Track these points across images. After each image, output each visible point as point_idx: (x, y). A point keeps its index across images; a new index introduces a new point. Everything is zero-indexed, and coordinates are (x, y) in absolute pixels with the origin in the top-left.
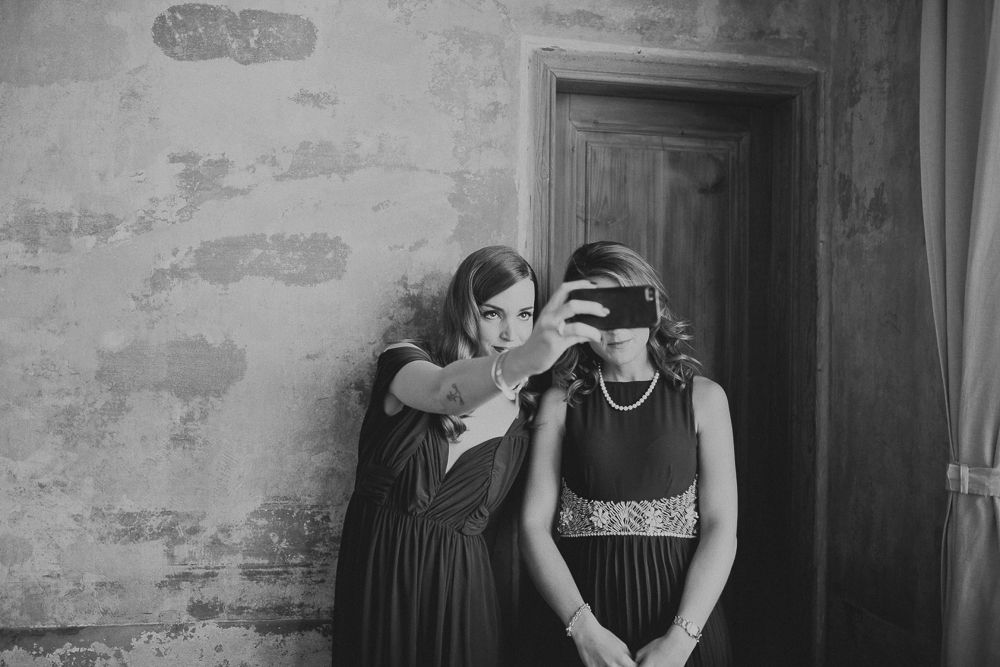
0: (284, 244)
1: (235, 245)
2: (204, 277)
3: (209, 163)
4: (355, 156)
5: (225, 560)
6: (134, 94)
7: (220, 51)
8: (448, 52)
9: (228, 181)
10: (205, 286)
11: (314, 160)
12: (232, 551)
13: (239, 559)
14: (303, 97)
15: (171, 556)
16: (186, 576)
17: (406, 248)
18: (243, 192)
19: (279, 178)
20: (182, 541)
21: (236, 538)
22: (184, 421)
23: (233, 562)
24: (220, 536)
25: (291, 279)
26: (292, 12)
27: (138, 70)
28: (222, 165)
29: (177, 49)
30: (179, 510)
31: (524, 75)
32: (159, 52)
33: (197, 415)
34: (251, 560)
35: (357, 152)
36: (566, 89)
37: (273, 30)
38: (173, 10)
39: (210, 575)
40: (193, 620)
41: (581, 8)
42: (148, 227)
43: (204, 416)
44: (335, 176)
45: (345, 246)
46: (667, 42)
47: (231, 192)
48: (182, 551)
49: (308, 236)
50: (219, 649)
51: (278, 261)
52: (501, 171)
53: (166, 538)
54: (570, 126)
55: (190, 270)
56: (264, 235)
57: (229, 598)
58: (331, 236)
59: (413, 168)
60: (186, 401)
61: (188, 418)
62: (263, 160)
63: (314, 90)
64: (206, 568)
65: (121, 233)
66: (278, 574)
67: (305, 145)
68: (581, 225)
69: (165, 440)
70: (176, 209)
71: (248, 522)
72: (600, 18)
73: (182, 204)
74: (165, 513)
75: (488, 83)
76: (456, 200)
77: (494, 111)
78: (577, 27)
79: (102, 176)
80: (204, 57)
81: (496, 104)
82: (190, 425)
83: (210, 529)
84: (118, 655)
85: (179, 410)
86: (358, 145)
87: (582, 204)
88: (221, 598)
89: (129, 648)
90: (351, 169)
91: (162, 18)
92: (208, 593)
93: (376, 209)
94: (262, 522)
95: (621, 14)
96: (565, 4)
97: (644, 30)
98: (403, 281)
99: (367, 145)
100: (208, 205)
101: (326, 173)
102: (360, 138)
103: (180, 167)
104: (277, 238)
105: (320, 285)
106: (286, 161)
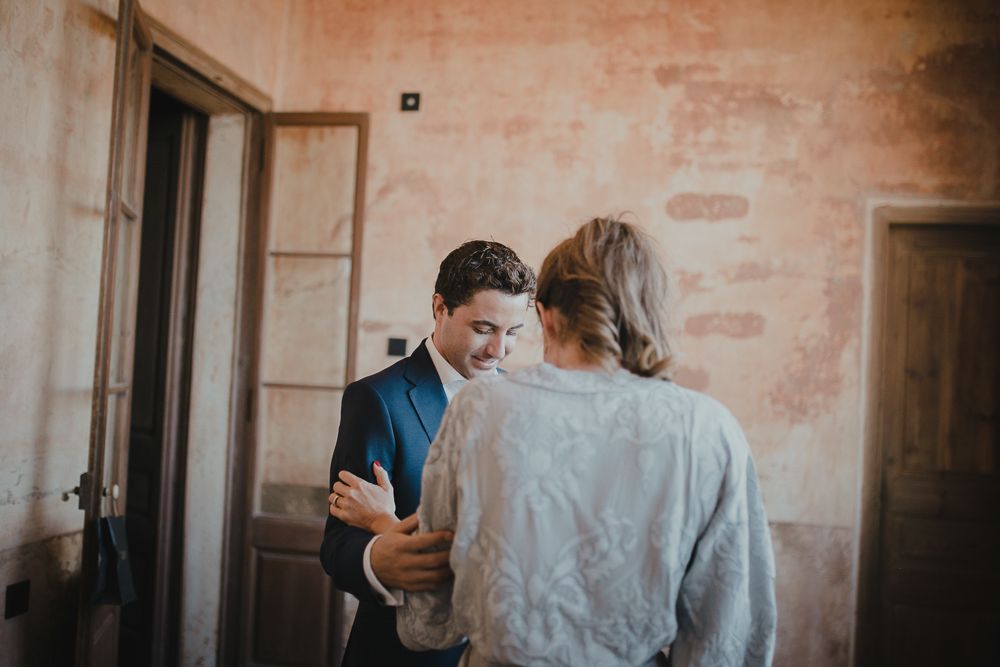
0: (731, 317)
1: (706, 318)
2: (690, 334)
3: (693, 275)
4: (770, 270)
7: (699, 216)
8: (824, 210)
9: (702, 284)
10: (690, 339)
11: (749, 272)
14: (744, 239)
17: (798, 319)
18: (710, 290)
19: (729, 282)
25: (735, 336)
26: (737, 194)
27: (658, 228)
28: (698, 276)
29: (678, 216)
31: (869, 221)
32: (669, 218)
35: (771, 267)
36: (894, 227)
37: (727, 204)
38: (675, 197)
41: (905, 181)
44: (759, 280)
45: (764, 319)
46: (959, 197)
47: (703, 290)
49: (744, 313)
51: (727, 326)
52: (854, 276)
54: (898, 246)
55: (683, 331)
56: (720, 313)
58: (756, 314)
59: (802, 276)
62: (720, 273)
63: (748, 235)
67: (743, 265)
68: (905, 305)
72: (916, 186)
73: (679, 296)
75: (846, 227)
76: (828, 293)
77: (849, 243)
78: (902, 192)
80: (690, 219)
81: (851, 239)
86: (772, 263)
87: (905, 291)
90: (768, 277)
91: (670, 201)
93: (781, 298)
95: (930, 182)
96: (894, 178)
97: (946, 191)
98: (796, 338)
99: (777, 263)
100: (692, 297)
101: (754, 279)
102: (773, 260)
103: (678, 277)
104: (727, 315)
105: (750, 340)
106: (733, 274)
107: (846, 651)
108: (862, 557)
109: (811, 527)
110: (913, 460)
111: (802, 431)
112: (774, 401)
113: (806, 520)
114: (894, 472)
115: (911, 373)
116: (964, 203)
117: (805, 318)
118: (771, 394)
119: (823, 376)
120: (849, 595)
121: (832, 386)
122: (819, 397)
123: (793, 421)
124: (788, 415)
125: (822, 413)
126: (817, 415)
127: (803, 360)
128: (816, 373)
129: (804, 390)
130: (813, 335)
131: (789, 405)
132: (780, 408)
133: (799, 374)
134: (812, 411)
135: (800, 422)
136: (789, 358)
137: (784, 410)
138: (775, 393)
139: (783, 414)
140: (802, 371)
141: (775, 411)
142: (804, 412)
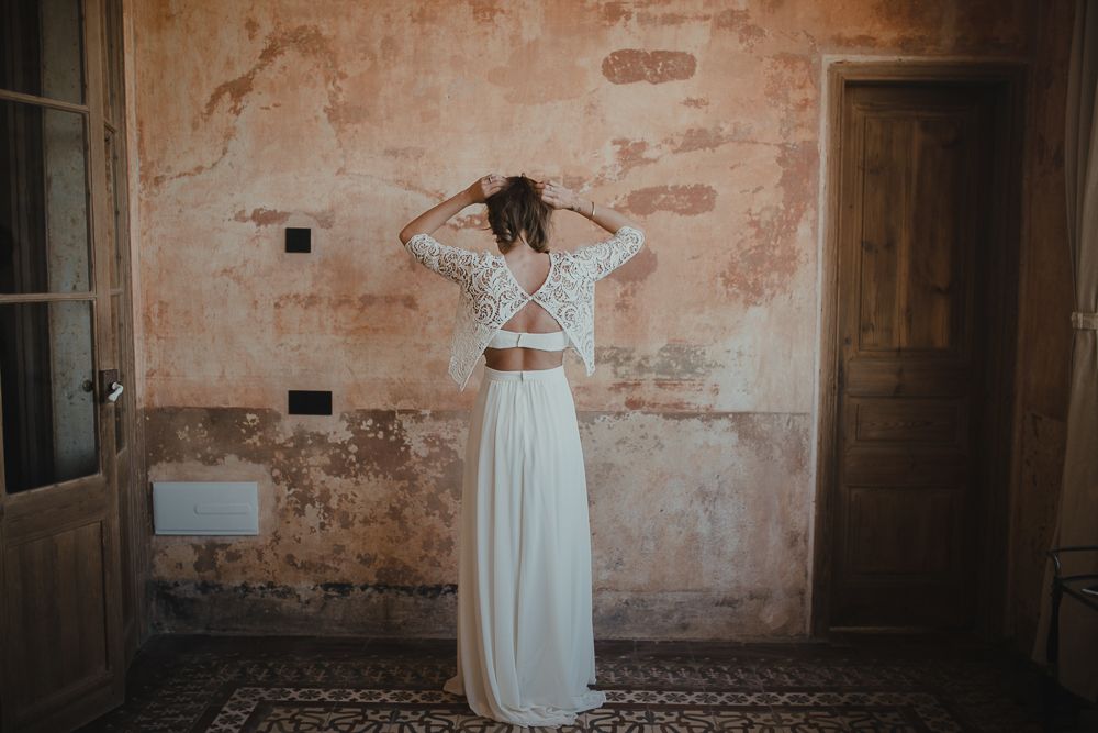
0: (678, 191)
1: (651, 193)
2: (633, 212)
3: (635, 144)
4: (720, 137)
5: (645, 376)
6: (592, 106)
7: (640, 77)
8: (776, 68)
9: (646, 154)
11: (697, 140)
12: (649, 370)
13: (654, 375)
14: (689, 102)
15: (616, 373)
16: (624, 385)
17: (751, 191)
19: (675, 152)
20: (621, 364)
21: (652, 363)
22: (622, 295)
23: (650, 377)
24: (643, 362)
25: (682, 212)
26: (682, 50)
27: (594, 91)
28: (642, 146)
29: (616, 78)
30: (620, 346)
31: (824, 80)
32: (606, 80)
33: (630, 292)
34: (659, 376)
35: (721, 133)
36: (850, 86)
37: (671, 62)
38: (613, 54)
39: (637, 384)
40: (628, 409)
41: (862, 33)
42: (601, 183)
43: (634, 292)
44: (708, 149)
45: (715, 192)
46: (918, 52)
47: (648, 161)
48: (622, 370)
49: (692, 186)
50: (642, 426)
51: (675, 201)
52: (809, 142)
53: (612, 363)
54: (854, 108)
55: (626, 207)
56: (666, 187)
57: (648, 398)
58: (706, 186)
59: (754, 142)
60: (624, 284)
61: (625, 294)
62: (666, 141)
63: (694, 98)
64: (636, 380)
65: (586, 188)
66: (675, 385)
67: (690, 131)
68: (861, 173)
69: (612, 307)
70: (616, 172)
71: (659, 355)
72: (874, 39)
73: (620, 169)
74: (612, 348)
75: (801, 87)
76: (781, 161)
77: (805, 104)
78: (859, 47)
79: (576, 155)
80: (631, 81)
81: (806, 100)
82: (626, 298)
83: (637, 358)
84: (587, 428)
85: (619, 290)
86: (721, 130)
87: (861, 157)
88: (644, 397)
89: (593, 424)
90: (717, 145)
91: (607, 60)
92: (636, 395)
93: (732, 168)
94: (666, 354)
95: (888, 35)
96: (850, 32)
97: (904, 45)
98: (749, 212)
99: (727, 129)
100: (635, 170)
101: (703, 147)
102: (722, 125)
103: (618, 147)
104: (675, 188)
105: (700, 216)
106: (679, 141)
107: (806, 541)
108: (820, 443)
109: (768, 414)
110: (870, 338)
111: (758, 313)
112: (727, 282)
113: (763, 408)
114: (850, 352)
115: (867, 246)
116: (924, 59)
117: (758, 189)
118: (723, 275)
119: (777, 252)
120: (807, 485)
121: (788, 263)
122: (775, 276)
123: (747, 303)
124: (742, 297)
125: (778, 293)
126: (773, 295)
127: (757, 236)
128: (771, 249)
129: (759, 269)
130: (768, 208)
131: (744, 286)
132: (734, 289)
133: (753, 251)
134: (768, 292)
135: (755, 304)
136: (741, 234)
137: (737, 291)
138: (727, 273)
139: (738, 295)
140: (756, 248)
141: (728, 293)
142: (759, 293)
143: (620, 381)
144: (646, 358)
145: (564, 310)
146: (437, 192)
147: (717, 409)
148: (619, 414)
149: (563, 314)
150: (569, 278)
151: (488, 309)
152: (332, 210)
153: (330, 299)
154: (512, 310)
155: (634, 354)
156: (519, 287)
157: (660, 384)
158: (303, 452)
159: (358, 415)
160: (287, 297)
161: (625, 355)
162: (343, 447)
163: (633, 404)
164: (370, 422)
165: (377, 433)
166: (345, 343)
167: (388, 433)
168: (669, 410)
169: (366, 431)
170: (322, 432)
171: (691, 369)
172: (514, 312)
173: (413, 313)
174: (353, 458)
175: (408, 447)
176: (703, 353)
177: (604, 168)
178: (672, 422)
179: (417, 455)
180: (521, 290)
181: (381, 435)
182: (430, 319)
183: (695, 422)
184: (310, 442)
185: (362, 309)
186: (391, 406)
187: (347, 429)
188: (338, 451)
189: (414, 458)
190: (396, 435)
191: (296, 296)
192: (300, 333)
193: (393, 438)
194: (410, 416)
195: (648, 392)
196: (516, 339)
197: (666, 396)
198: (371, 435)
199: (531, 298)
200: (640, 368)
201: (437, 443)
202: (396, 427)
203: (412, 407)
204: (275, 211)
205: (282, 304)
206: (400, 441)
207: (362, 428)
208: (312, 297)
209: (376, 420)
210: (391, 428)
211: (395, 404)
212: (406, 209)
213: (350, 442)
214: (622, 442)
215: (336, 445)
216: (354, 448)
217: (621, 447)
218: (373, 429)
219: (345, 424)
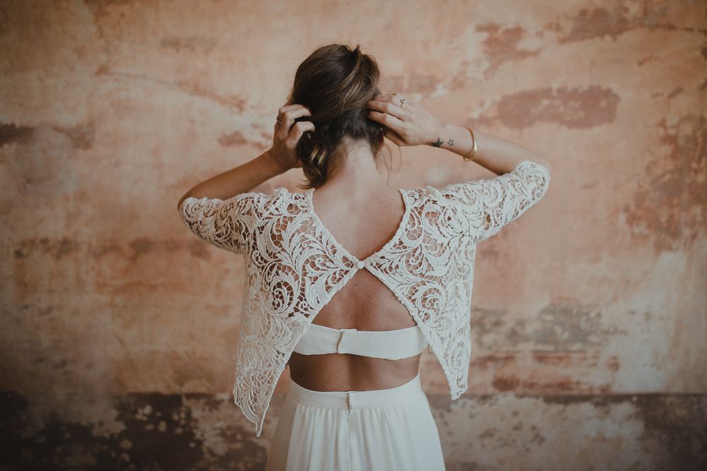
0: (566, 95)
1: (530, 98)
2: (505, 124)
3: (507, 32)
4: (624, 20)
5: (521, 346)
9: (523, 45)
10: (505, 131)
11: (593, 24)
12: (526, 339)
13: (531, 346)
15: (481, 343)
16: (491, 358)
17: (666, 95)
18: (535, 54)
19: (562, 41)
20: (488, 332)
21: (529, 330)
23: (527, 348)
24: (518, 329)
25: (572, 124)
28: (517, 32)
34: (541, 347)
35: (626, 15)
39: (509, 358)
40: (496, 391)
42: (461, 85)
43: (505, 234)
44: (607, 37)
45: (616, 96)
47: (524, 54)
48: (489, 339)
49: (586, 87)
50: (515, 414)
51: (561, 109)
55: (494, 118)
56: (550, 90)
57: (523, 376)
58: (604, 88)
59: (671, 27)
62: (549, 26)
64: (507, 352)
65: (441, 91)
66: (560, 358)
67: (583, 13)
70: (482, 70)
71: (539, 318)
73: (486, 65)
82: (494, 241)
83: (509, 323)
84: (441, 416)
86: (627, 10)
88: (517, 375)
89: (449, 411)
90: (620, 31)
92: (507, 372)
93: (641, 63)
94: (549, 318)
98: (663, 124)
99: (634, 10)
100: (508, 66)
101: (601, 34)
102: (627, 4)
103: (484, 36)
104: (561, 91)
105: (596, 130)
106: (568, 26)
111: (674, 261)
112: (632, 220)
113: (678, 388)
117: (675, 92)
118: (626, 210)
123: (659, 247)
124: (653, 238)
125: (700, 234)
126: (694, 236)
127: (674, 155)
128: (692, 174)
129: (675, 201)
130: (687, 119)
131: (654, 224)
132: (641, 229)
133: (667, 178)
134: (687, 232)
135: (670, 248)
136: (653, 154)
137: (646, 232)
138: (633, 208)
139: (646, 237)
140: (672, 172)
141: (633, 235)
142: (675, 234)
143: (485, 353)
144: (521, 323)
145: (422, 290)
146: (234, 98)
147: (616, 389)
148: (485, 398)
149: (418, 296)
150: (435, 235)
151: (284, 290)
152: (91, 124)
153: (90, 245)
154: (328, 288)
155: (505, 318)
156: (339, 247)
157: (540, 357)
158: (59, 449)
159: (132, 401)
160: (33, 242)
161: (493, 319)
162: (113, 441)
163: (504, 385)
164: (148, 410)
165: (157, 424)
166: (111, 304)
167: (172, 424)
168: (551, 392)
169: (141, 422)
170: (84, 423)
171: (581, 336)
172: (333, 292)
173: (203, 264)
174: (126, 457)
175: (200, 443)
176: (599, 315)
177: (465, 64)
178: (556, 408)
179: (211, 452)
180: (342, 252)
181: (163, 426)
182: (227, 271)
183: (587, 408)
184: (68, 435)
185: (134, 259)
186: (176, 389)
187: (118, 419)
188: (105, 447)
189: (207, 456)
190: (184, 427)
191: (44, 241)
192: (51, 291)
193: (179, 431)
194: (202, 401)
195: (525, 367)
196: (335, 340)
197: (550, 373)
198: (150, 427)
199: (361, 265)
200: (514, 336)
201: (239, 437)
202: (183, 415)
203: (202, 390)
204: (13, 125)
205: (25, 251)
206: (189, 435)
207: (139, 417)
208: (65, 242)
209: (155, 408)
210: (176, 417)
211: (182, 385)
212: (192, 121)
213: (123, 435)
214: (488, 434)
215: (102, 440)
216: (126, 444)
217: (487, 441)
218: (152, 418)
219: (115, 413)
